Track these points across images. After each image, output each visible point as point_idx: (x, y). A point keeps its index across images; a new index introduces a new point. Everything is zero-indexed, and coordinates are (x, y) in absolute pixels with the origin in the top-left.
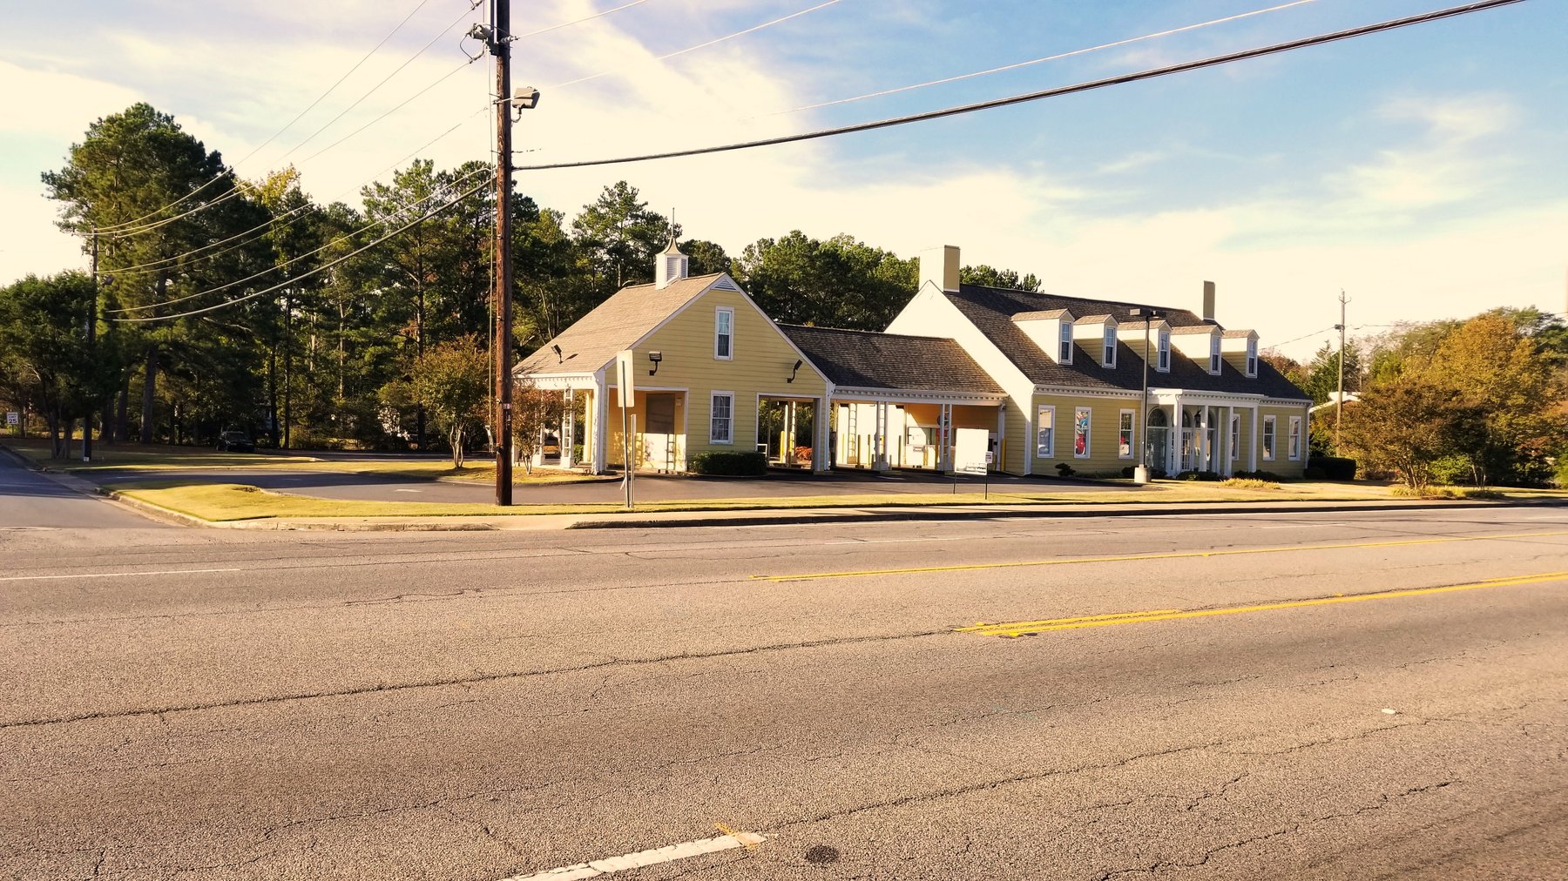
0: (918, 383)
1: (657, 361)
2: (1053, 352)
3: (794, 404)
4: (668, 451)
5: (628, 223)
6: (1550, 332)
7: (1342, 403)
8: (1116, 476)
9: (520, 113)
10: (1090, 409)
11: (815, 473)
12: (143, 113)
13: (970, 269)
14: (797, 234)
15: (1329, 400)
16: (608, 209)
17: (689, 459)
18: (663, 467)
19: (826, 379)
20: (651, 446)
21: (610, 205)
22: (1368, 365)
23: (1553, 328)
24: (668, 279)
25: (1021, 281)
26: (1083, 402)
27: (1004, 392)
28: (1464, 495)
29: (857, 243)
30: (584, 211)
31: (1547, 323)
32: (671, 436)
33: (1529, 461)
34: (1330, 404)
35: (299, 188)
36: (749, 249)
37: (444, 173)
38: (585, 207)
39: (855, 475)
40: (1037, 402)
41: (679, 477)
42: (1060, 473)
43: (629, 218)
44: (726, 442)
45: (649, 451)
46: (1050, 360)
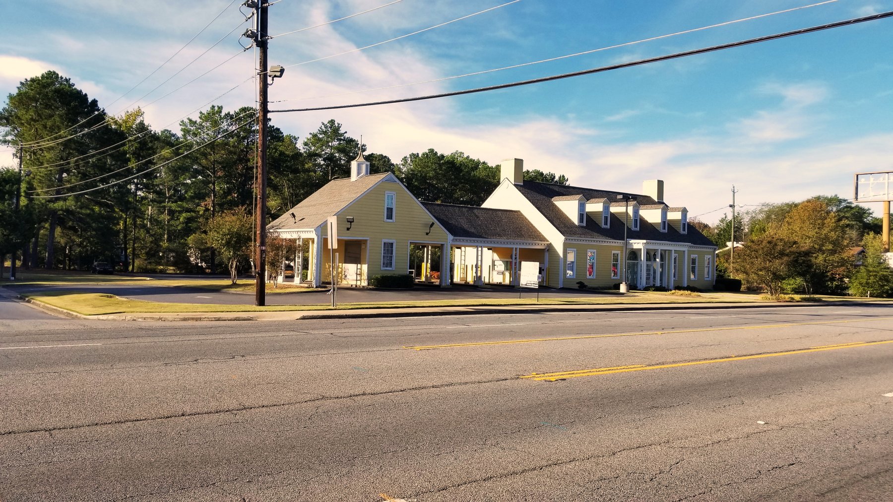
0: (500, 235)
1: (351, 222)
2: (574, 218)
3: (430, 247)
4: (357, 274)
5: (336, 143)
6: (846, 210)
7: (734, 248)
8: (610, 288)
9: (273, 80)
10: (595, 251)
11: (441, 287)
12: (51, 76)
13: (529, 171)
14: (432, 151)
15: (727, 246)
16: (324, 135)
17: (369, 279)
18: (354, 283)
19: (448, 233)
20: (347, 271)
21: (325, 133)
22: (747, 227)
23: (847, 207)
24: (358, 175)
25: (557, 178)
26: (592, 247)
27: (548, 241)
28: (800, 300)
29: (465, 156)
30: (310, 136)
31: (844, 204)
32: (359, 265)
33: (835, 281)
34: (727, 248)
35: (143, 121)
36: (405, 159)
37: (229, 113)
38: (310, 134)
39: (464, 288)
40: (566, 246)
41: (363, 289)
42: (579, 287)
43: (336, 141)
44: (390, 269)
45: (346, 274)
46: (573, 223)
